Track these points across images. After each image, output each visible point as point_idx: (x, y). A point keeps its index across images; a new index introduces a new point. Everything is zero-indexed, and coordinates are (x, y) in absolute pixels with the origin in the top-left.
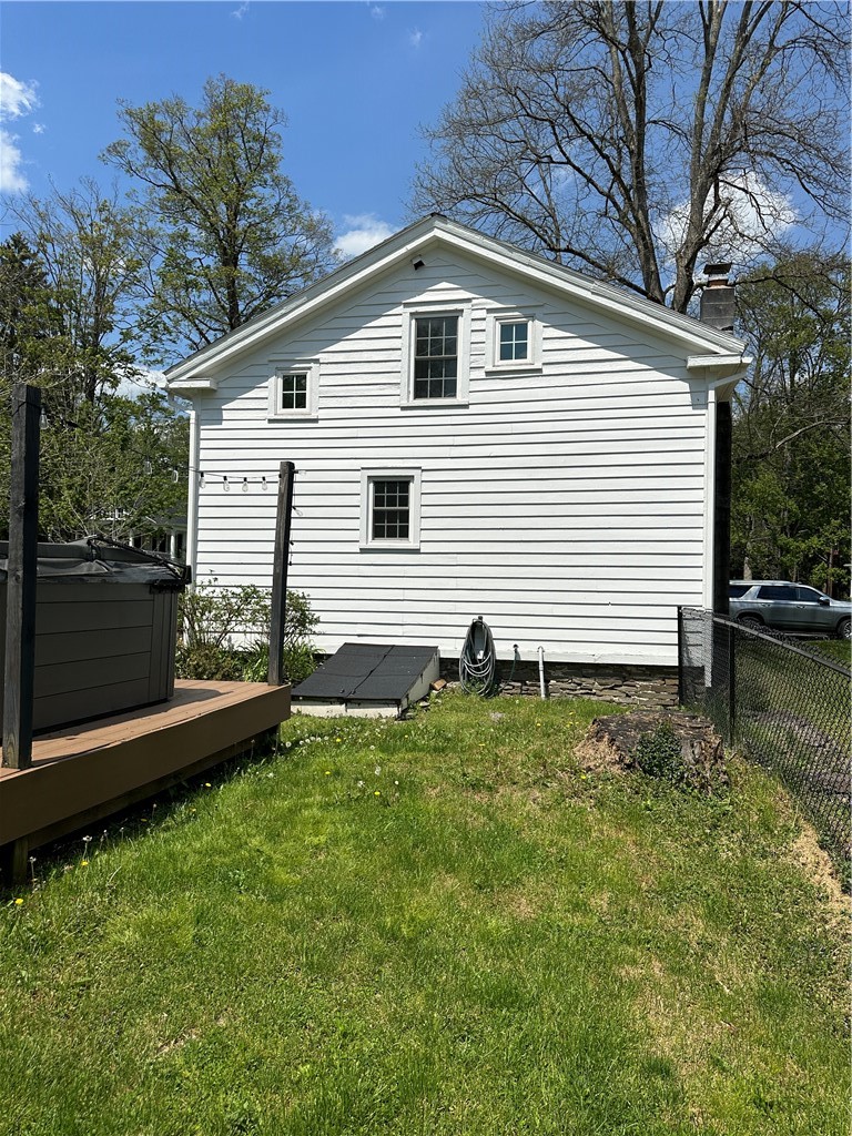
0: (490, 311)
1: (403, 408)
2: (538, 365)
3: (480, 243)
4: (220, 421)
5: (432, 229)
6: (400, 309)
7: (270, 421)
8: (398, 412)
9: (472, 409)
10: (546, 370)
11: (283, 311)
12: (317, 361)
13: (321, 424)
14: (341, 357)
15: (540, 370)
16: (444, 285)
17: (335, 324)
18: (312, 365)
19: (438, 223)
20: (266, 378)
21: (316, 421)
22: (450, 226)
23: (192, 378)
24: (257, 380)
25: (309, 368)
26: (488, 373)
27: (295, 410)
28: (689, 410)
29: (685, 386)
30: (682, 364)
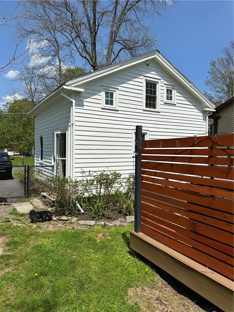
0: (165, 84)
1: (144, 110)
2: (175, 103)
3: (167, 63)
4: (83, 106)
5: (155, 55)
6: (142, 77)
7: (102, 109)
8: (142, 111)
9: (161, 113)
10: (177, 105)
11: (112, 68)
12: (117, 89)
13: (119, 112)
14: (125, 89)
15: (175, 105)
16: (153, 73)
17: (123, 77)
18: (116, 90)
19: (157, 53)
20: (101, 92)
21: (118, 111)
22: (160, 55)
23: (76, 86)
24: (97, 92)
25: (115, 91)
26: (164, 103)
27: (109, 106)
28: (202, 121)
29: (201, 115)
30: (201, 109)
